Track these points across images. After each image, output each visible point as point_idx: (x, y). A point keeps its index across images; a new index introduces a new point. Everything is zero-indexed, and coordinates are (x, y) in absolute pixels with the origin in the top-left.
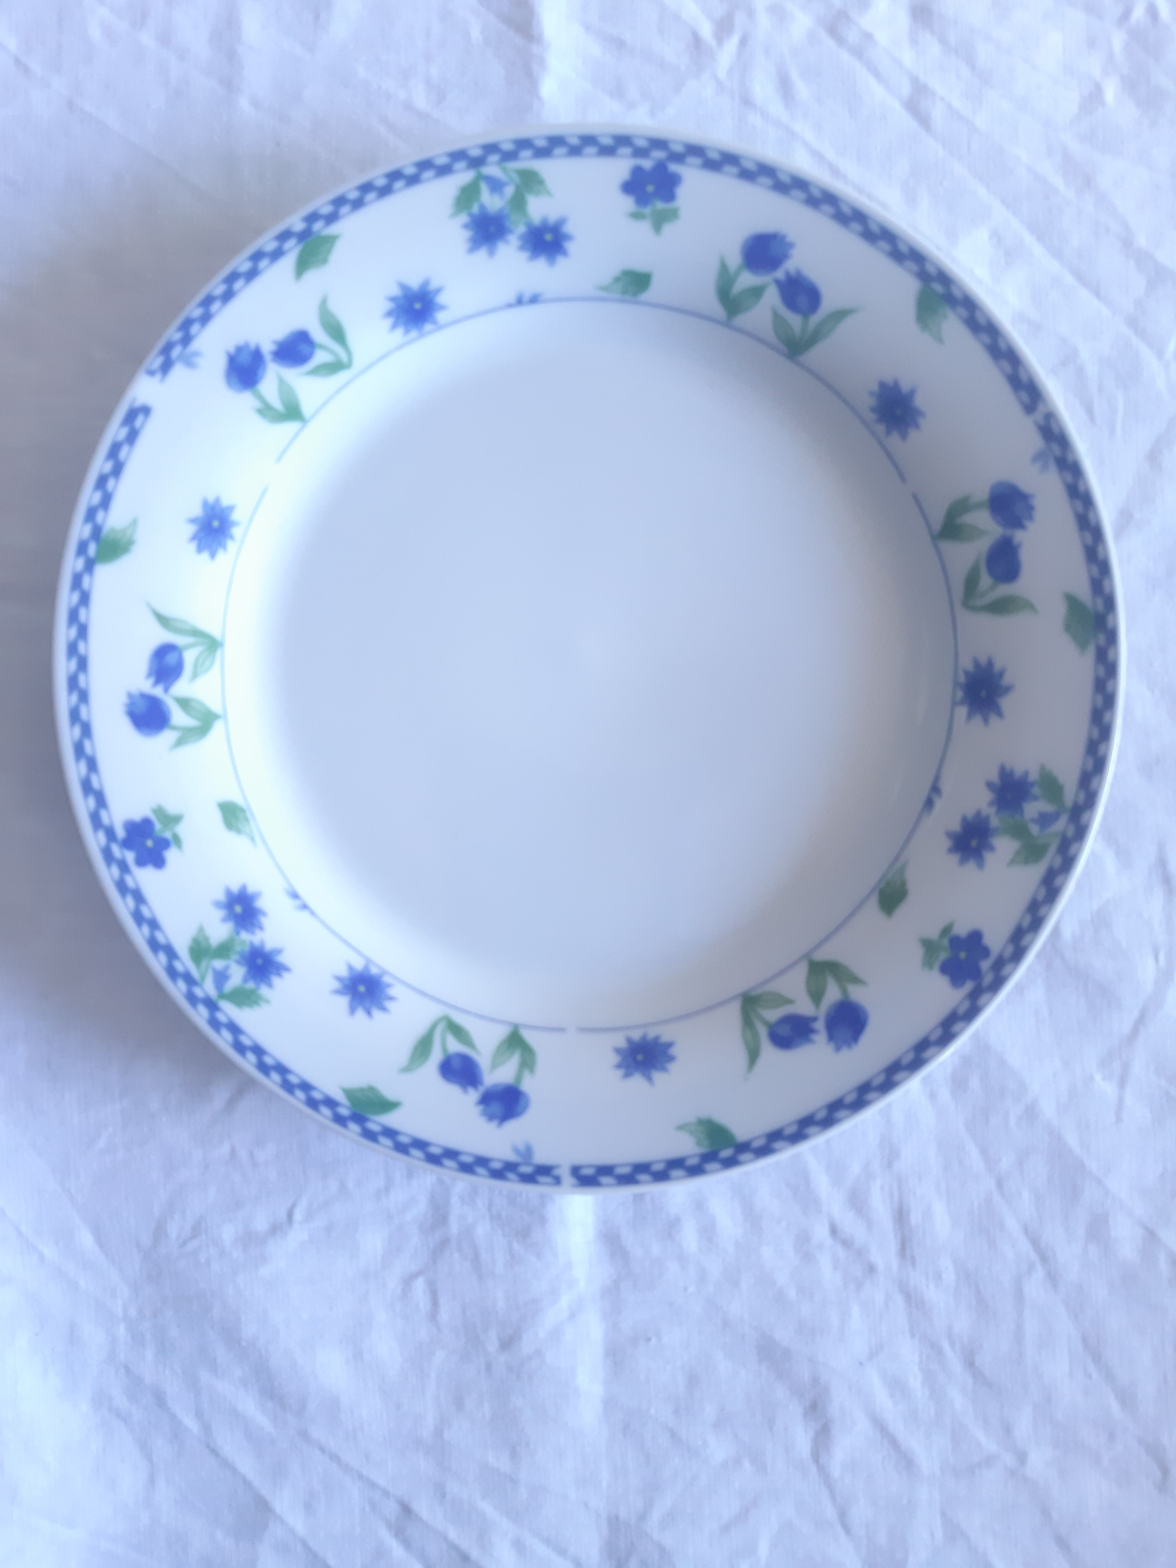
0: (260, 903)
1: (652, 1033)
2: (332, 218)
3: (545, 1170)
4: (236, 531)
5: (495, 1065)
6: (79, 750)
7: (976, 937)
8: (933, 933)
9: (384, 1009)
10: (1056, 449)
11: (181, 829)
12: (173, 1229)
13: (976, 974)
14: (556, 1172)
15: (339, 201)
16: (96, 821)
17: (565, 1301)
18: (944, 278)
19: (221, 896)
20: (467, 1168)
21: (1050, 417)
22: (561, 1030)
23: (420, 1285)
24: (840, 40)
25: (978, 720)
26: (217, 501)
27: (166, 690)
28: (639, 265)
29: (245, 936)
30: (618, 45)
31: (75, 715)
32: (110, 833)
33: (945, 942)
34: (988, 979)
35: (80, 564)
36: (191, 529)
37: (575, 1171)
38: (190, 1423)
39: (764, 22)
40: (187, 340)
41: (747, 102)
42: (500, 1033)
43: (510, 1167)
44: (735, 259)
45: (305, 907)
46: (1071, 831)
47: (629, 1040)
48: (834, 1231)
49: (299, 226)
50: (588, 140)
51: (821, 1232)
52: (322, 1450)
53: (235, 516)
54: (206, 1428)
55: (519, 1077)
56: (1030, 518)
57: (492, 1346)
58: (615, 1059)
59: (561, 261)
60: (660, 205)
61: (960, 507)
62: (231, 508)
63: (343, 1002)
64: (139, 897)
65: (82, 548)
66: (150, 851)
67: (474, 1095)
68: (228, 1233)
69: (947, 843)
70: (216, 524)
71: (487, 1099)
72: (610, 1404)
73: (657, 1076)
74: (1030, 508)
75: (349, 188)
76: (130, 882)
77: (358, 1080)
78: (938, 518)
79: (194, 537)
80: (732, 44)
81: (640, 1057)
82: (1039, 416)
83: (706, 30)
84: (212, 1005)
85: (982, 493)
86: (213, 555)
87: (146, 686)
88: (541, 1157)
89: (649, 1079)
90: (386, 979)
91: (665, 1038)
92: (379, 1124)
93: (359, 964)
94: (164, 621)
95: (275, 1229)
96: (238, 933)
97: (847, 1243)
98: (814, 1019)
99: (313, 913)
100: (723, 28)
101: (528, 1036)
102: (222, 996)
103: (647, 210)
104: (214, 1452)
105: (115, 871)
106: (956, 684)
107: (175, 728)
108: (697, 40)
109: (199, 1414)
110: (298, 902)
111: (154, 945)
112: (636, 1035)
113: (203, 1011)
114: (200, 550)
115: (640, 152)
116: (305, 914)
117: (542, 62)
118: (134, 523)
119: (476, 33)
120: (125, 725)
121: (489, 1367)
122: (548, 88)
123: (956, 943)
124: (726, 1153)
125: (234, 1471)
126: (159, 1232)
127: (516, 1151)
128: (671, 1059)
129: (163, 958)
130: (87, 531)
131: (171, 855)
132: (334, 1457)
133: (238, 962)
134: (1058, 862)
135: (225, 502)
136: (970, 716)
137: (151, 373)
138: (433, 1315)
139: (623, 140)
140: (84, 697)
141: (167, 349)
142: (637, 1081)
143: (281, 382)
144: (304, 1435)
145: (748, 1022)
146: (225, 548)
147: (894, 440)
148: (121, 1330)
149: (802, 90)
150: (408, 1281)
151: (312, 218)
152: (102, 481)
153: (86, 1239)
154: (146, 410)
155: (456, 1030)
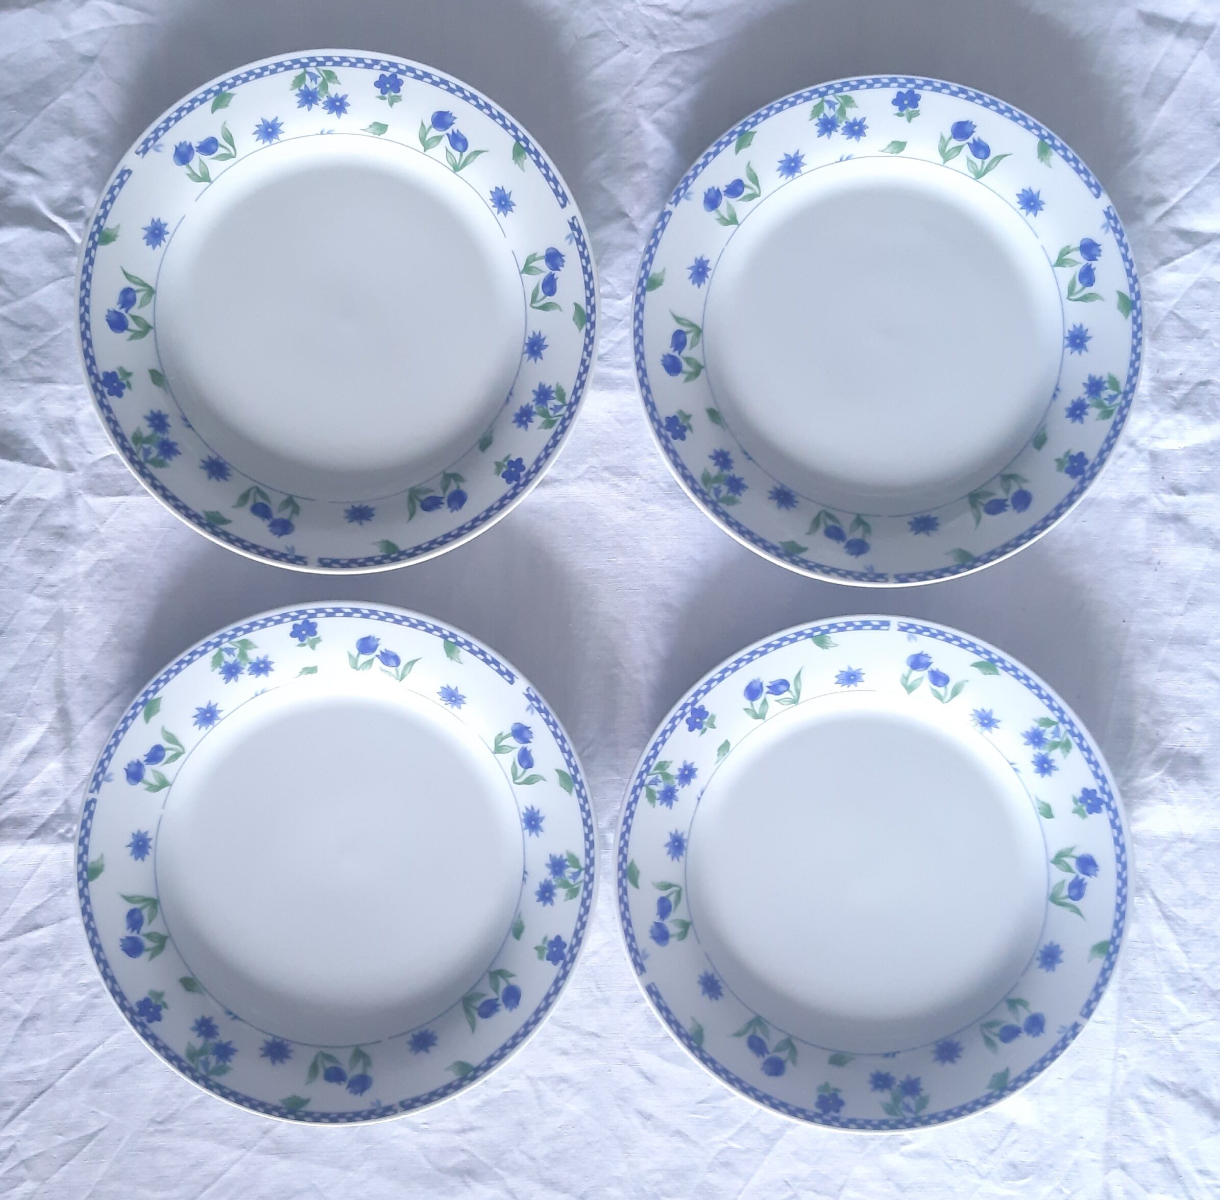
0: (262, 676)
3: (98, 786)
10: (379, 1111)
13: (141, 1013)
14: (96, 792)
15: (586, 800)
18: (473, 1079)
21: (395, 1112)
22: (163, 807)
31: (374, 612)
32: (313, 616)
34: (137, 1019)
37: (94, 801)
40: (540, 710)
42: (169, 778)
43: (104, 771)
46: (198, 1075)
49: (579, 777)
50: (583, 925)
55: (146, 783)
56: (351, 1092)
58: (143, 831)
64: (278, 622)
65: (453, 635)
67: (142, 759)
71: (139, 765)
77: (163, 705)
78: (366, 1050)
82: (398, 1107)
84: (217, 645)
85: (370, 1073)
87: (381, 648)
88: (105, 786)
91: (147, 857)
93: (221, 715)
103: (546, 945)
106: (283, 1040)
107: (358, 656)
111: (253, 624)
112: (151, 843)
123: (158, 1008)
124: (85, 875)
127: (111, 774)
131: (296, 641)
136: (266, 1042)
137: (528, 690)
139: (579, 942)
140: (382, 619)
141: (538, 701)
147: (409, 1037)
152: (483, 653)
155: (177, 756)
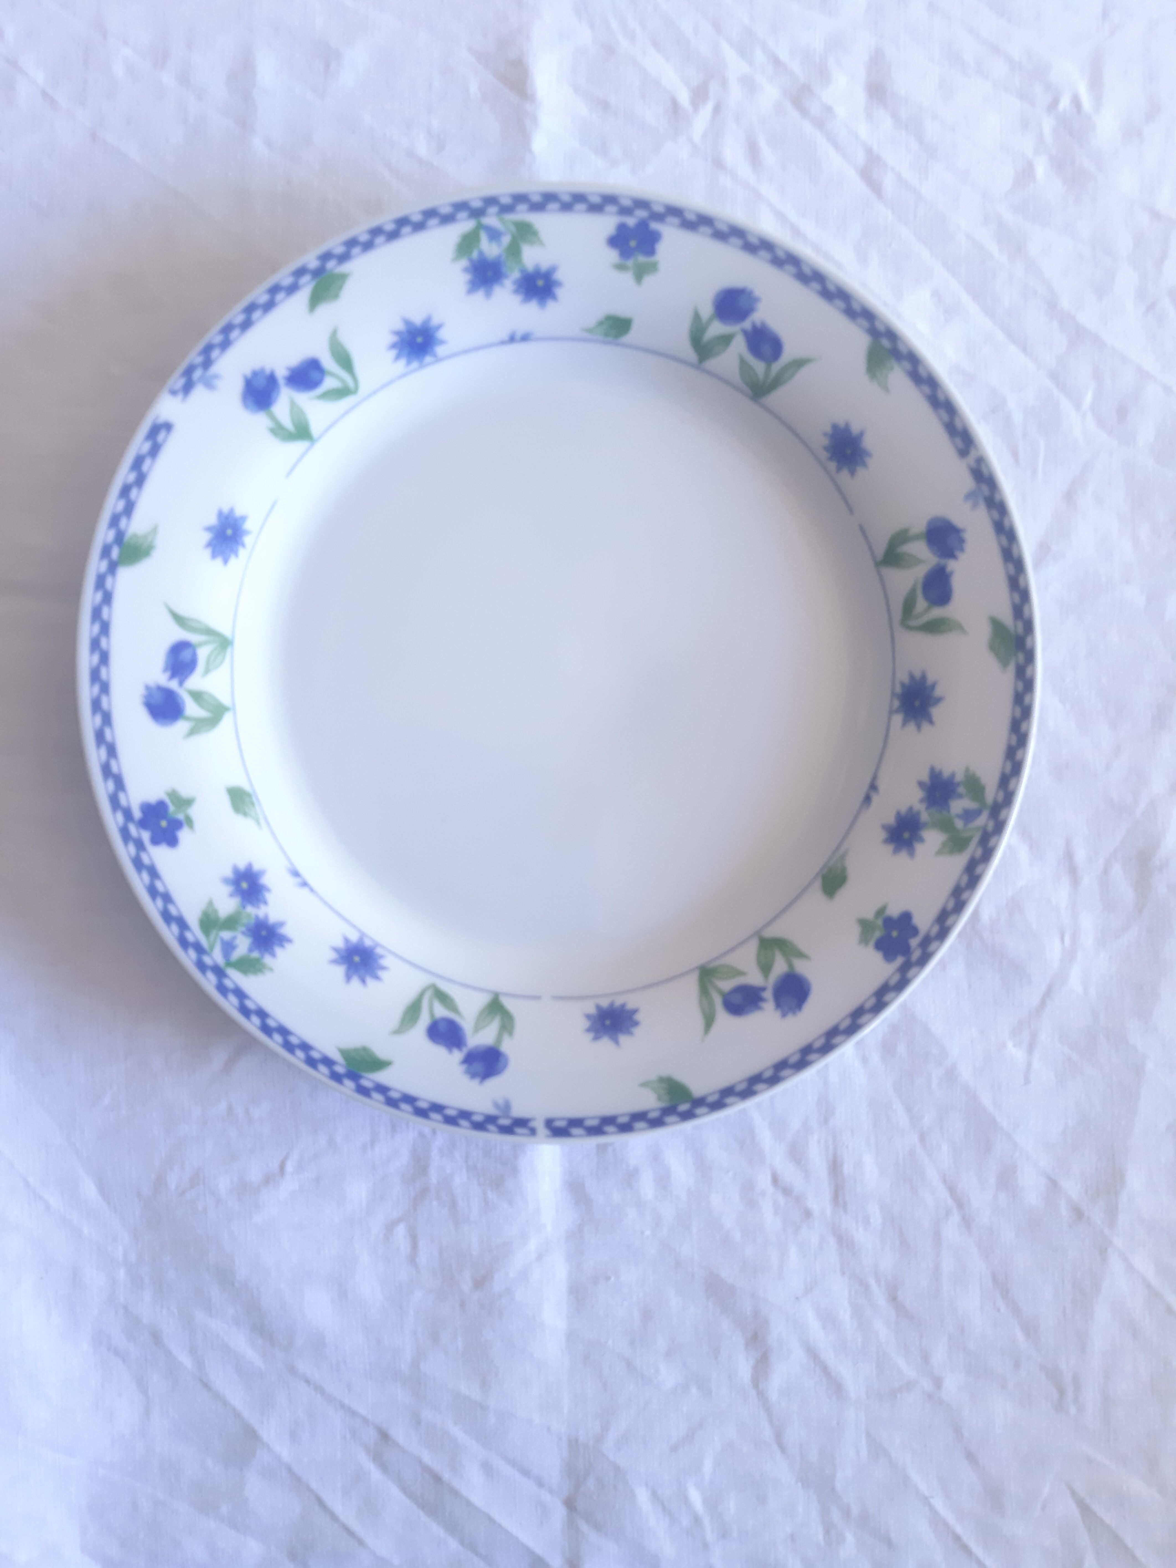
1: (619, 1001)
2: (344, 258)
4: (247, 540)
5: (477, 1029)
6: (100, 737)
7: (906, 917)
8: (869, 914)
9: (377, 978)
11: (194, 812)
12: (173, 1180)
16: (114, 801)
17: (533, 1245)
19: (229, 873)
20: (451, 1121)
23: (401, 1230)
24: (803, 111)
25: (911, 727)
26: (232, 511)
27: (181, 683)
28: (622, 311)
29: (250, 910)
30: (604, 106)
33: (880, 922)
35: (104, 566)
36: (206, 537)
38: (185, 1359)
39: (736, 91)
41: (718, 163)
44: (707, 310)
45: (305, 884)
47: (598, 1007)
48: (775, 1180)
51: (764, 1181)
52: (308, 1382)
53: (248, 525)
54: (200, 1364)
57: (466, 1285)
59: (551, 305)
60: (642, 259)
61: (901, 538)
62: (243, 518)
63: (340, 971)
66: (164, 831)
68: (224, 1184)
69: (882, 835)
70: (229, 532)
72: (572, 1336)
73: (623, 1039)
74: (962, 541)
75: (360, 230)
76: (145, 859)
79: (210, 544)
80: (707, 111)
81: (608, 1022)
83: (684, 97)
86: (226, 561)
89: (616, 1042)
90: (379, 951)
92: (373, 1081)
94: (180, 620)
95: (268, 1180)
96: (244, 907)
97: (787, 1191)
98: (763, 989)
99: (312, 890)
100: (699, 95)
101: (508, 1003)
102: (229, 964)
104: (206, 1385)
105: (132, 849)
108: (675, 106)
109: (193, 1351)
110: (298, 880)
113: (212, 977)
114: (214, 556)
115: (624, 211)
116: (305, 891)
117: (535, 119)
118: (155, 530)
119: (474, 88)
120: (143, 715)
121: (463, 1304)
122: (540, 143)
125: (225, 1403)
126: (160, 1183)
128: (636, 1024)
129: (175, 928)
130: (111, 535)
132: (319, 1389)
133: (243, 933)
134: (979, 852)
135: (238, 512)
138: (412, 1259)
142: (606, 1043)
143: (293, 404)
144: (292, 1370)
145: (704, 990)
146: (237, 555)
148: (122, 1274)
149: (768, 155)
150: (390, 1227)
151: (326, 257)
153: (90, 1190)
154: (168, 427)
